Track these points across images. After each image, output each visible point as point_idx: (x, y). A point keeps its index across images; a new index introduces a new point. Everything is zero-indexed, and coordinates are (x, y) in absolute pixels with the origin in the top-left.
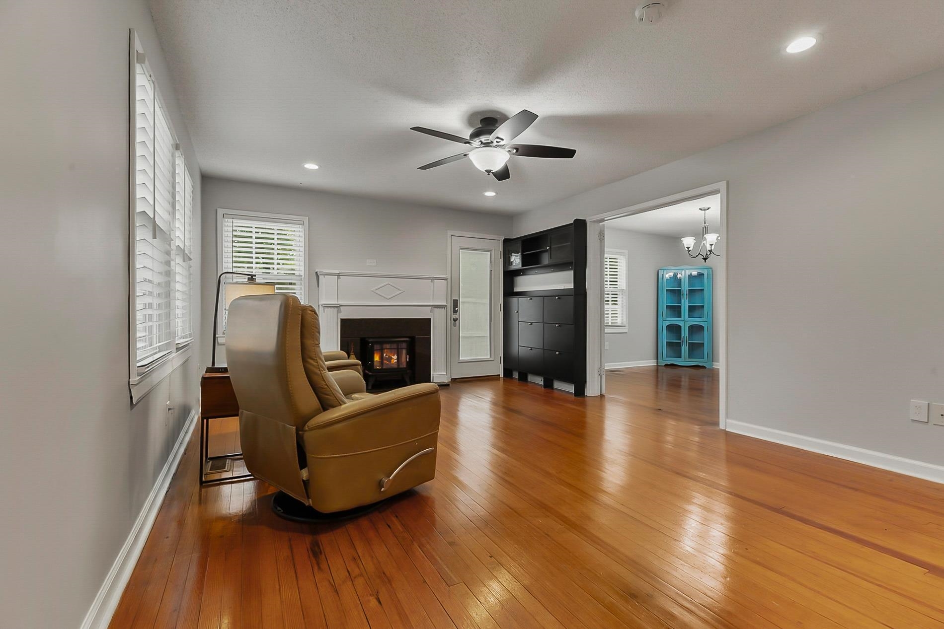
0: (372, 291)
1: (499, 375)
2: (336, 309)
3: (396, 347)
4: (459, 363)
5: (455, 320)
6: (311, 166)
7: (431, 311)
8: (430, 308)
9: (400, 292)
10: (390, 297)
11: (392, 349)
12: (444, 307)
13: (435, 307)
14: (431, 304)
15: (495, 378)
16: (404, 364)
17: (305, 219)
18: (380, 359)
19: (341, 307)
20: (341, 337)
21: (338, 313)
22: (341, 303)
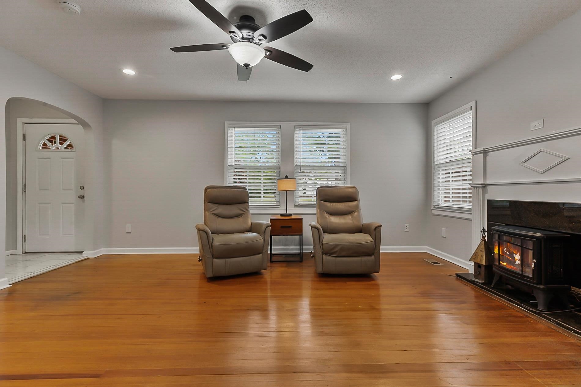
0: (520, 164)
2: (483, 190)
3: (520, 244)
9: (561, 160)
10: (544, 170)
11: (516, 244)
16: (529, 273)
17: (473, 104)
18: (500, 254)
19: (488, 187)
20: (488, 221)
21: (484, 193)
22: (488, 182)
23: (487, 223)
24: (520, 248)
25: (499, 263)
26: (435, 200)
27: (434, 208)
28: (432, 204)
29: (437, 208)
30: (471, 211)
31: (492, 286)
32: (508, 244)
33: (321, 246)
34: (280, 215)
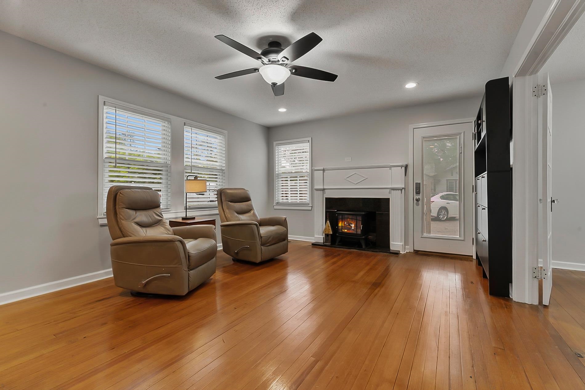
0: (344, 179)
1: (472, 256)
2: (322, 192)
3: (355, 218)
4: (422, 237)
5: (418, 200)
6: (282, 110)
7: (390, 193)
8: (389, 190)
9: (364, 179)
10: (357, 182)
11: (353, 219)
12: (401, 190)
13: (392, 189)
14: (390, 186)
15: (468, 258)
16: (359, 232)
17: (310, 139)
18: (343, 225)
19: (326, 190)
20: (326, 209)
21: (323, 194)
22: (325, 187)
23: (326, 211)
24: (356, 220)
25: (342, 231)
26: (277, 199)
27: (276, 204)
28: (274, 201)
29: (279, 204)
30: (309, 204)
31: (337, 244)
32: (348, 219)
33: (260, 239)
34: (181, 219)
